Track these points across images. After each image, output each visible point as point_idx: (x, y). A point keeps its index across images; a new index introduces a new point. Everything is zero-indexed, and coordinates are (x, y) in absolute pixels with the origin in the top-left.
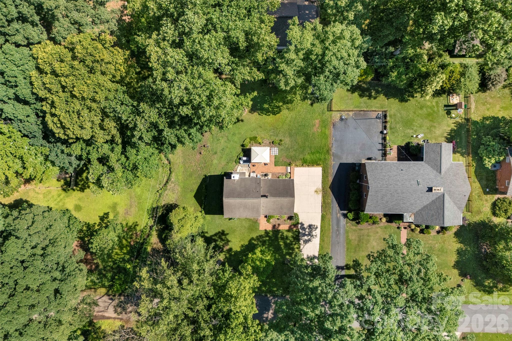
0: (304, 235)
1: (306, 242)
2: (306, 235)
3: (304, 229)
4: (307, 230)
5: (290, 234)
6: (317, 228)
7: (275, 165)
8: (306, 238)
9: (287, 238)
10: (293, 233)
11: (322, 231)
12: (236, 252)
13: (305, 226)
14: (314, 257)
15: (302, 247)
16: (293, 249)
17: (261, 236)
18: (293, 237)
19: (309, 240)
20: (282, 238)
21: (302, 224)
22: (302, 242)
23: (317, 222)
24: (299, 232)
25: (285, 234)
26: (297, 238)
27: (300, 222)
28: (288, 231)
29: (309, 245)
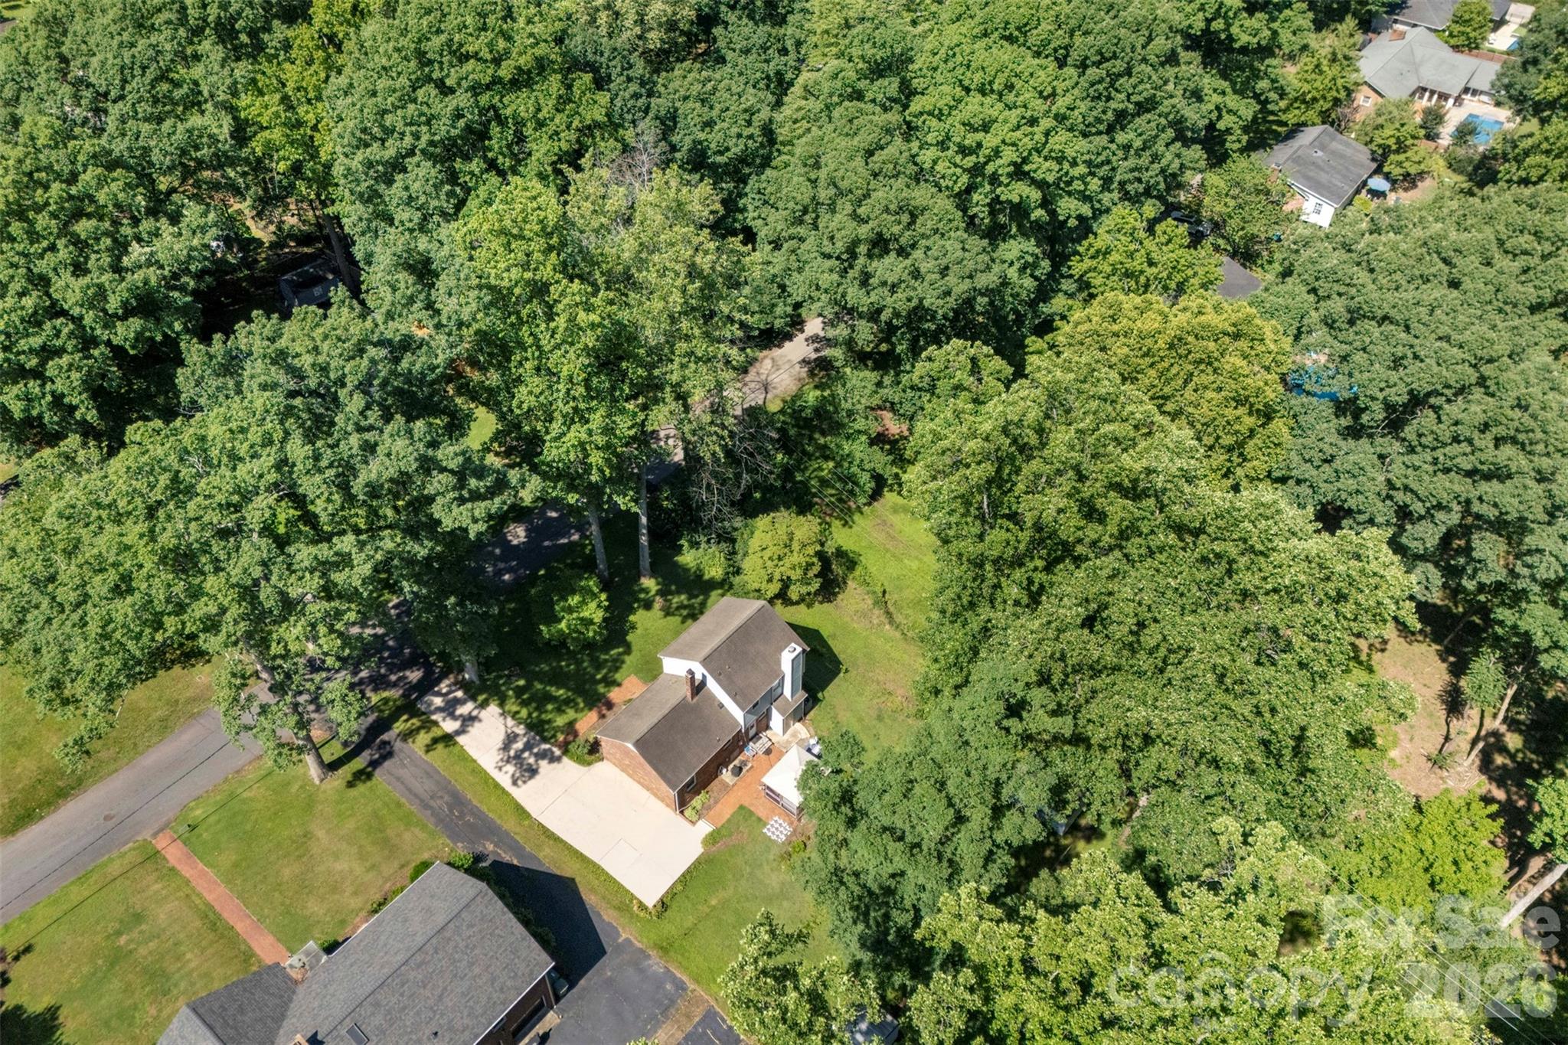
0: (528, 747)
1: (511, 739)
2: (523, 751)
3: (542, 755)
4: (532, 760)
5: (560, 721)
6: (515, 783)
7: (742, 807)
8: (519, 745)
9: (560, 711)
10: (557, 729)
11: (497, 785)
12: (632, 611)
13: (543, 763)
14: (462, 731)
15: (510, 722)
16: (524, 704)
17: (617, 669)
18: (549, 722)
19: (506, 747)
20: (567, 702)
21: (554, 759)
22: (520, 730)
23: (523, 795)
24: (545, 740)
25: (571, 714)
26: (538, 728)
27: (565, 759)
28: (571, 725)
29: (499, 738)
